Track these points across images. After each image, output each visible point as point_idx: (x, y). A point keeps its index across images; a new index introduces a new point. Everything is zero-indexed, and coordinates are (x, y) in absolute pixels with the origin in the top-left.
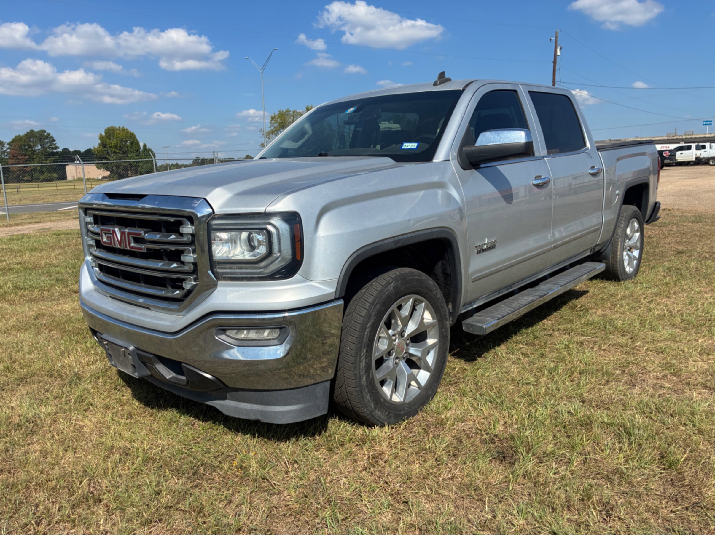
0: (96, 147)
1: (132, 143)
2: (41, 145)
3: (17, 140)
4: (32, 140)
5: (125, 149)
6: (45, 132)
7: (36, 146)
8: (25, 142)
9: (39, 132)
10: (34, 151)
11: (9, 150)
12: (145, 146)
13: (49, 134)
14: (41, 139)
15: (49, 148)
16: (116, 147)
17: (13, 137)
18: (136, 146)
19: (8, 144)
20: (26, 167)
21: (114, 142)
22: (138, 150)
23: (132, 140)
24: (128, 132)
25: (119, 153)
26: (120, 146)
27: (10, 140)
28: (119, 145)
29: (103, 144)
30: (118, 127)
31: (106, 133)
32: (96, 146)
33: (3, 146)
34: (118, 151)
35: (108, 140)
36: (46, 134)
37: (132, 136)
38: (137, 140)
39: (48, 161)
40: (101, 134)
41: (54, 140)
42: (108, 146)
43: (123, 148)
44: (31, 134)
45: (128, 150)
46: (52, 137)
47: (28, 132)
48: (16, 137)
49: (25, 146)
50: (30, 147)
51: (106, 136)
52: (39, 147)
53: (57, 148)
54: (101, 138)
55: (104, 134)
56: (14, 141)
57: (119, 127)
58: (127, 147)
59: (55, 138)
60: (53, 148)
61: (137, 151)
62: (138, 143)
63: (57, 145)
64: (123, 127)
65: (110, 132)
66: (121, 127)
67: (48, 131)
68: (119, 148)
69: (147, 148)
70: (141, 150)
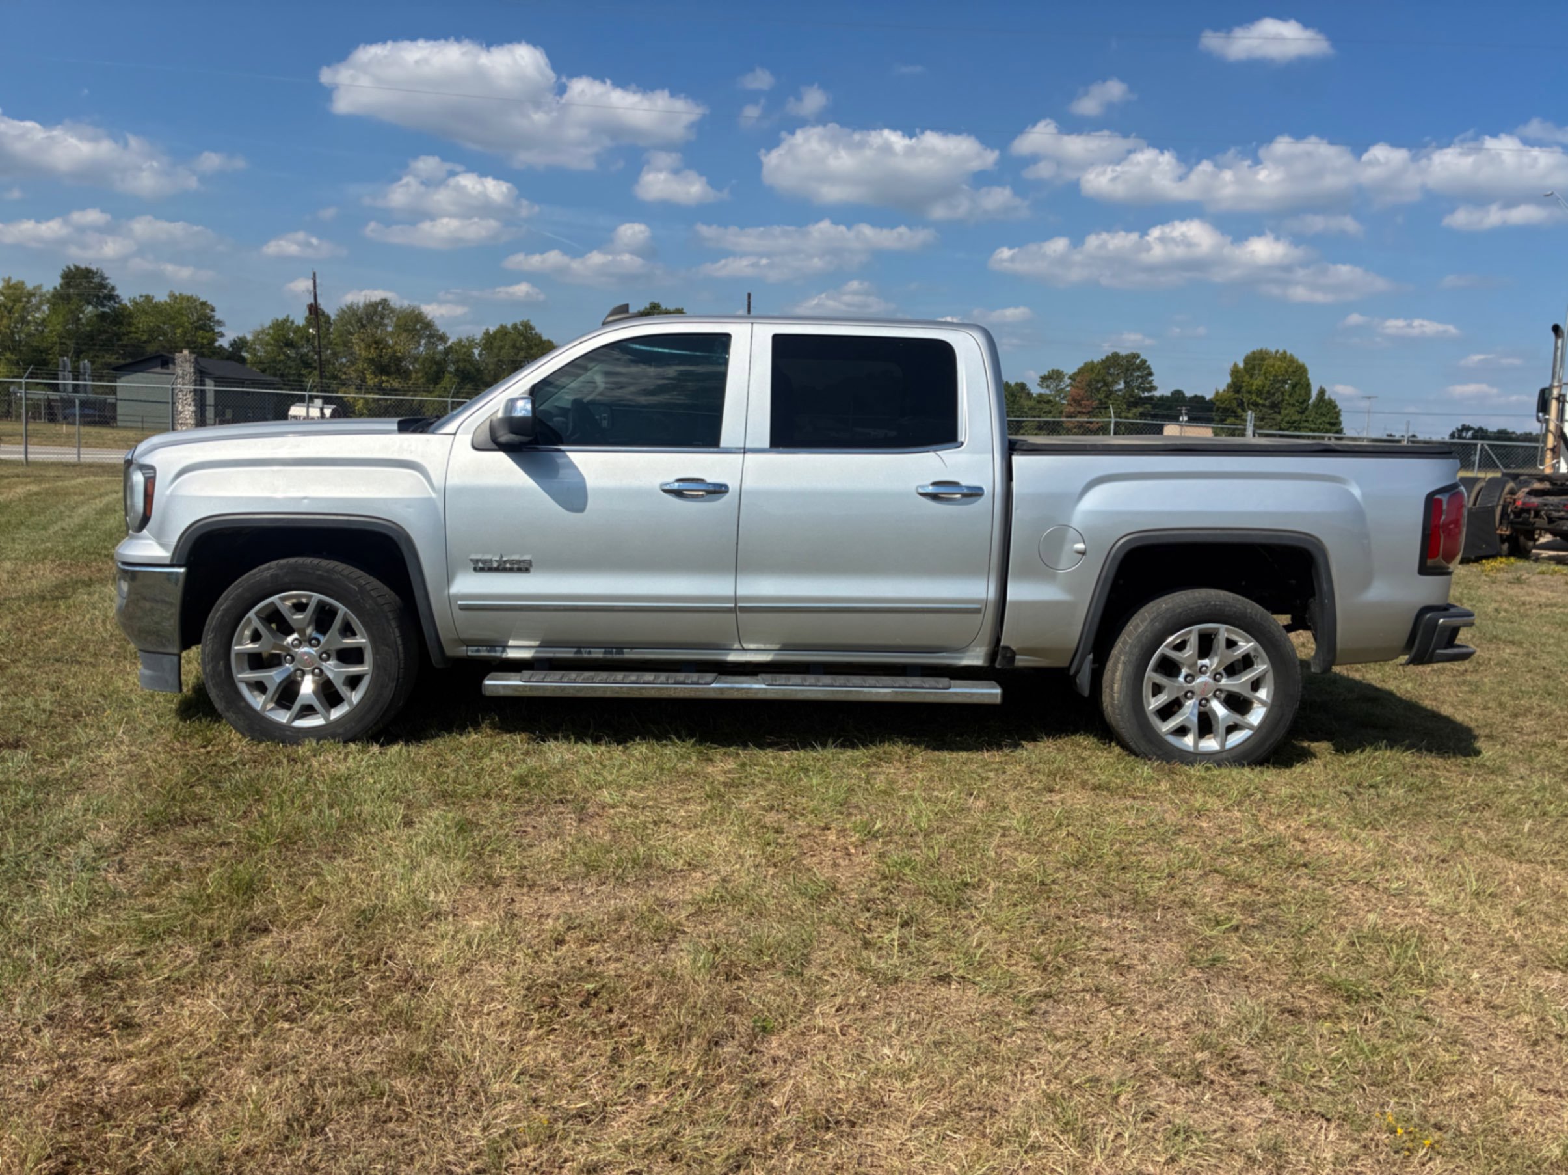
0: (1221, 391)
1: (1294, 386)
2: (1125, 382)
3: (1089, 368)
4: (1112, 370)
5: (1278, 397)
6: (1139, 357)
7: (1117, 382)
8: (1098, 374)
9: (1127, 356)
10: (1111, 393)
11: (1068, 389)
12: (1322, 392)
13: (1144, 362)
14: (1128, 370)
15: (1139, 388)
16: (1259, 393)
17: (1081, 364)
18: (1303, 392)
19: (1070, 378)
20: (1091, 423)
21: (1258, 382)
22: (1305, 401)
23: (1295, 379)
24: (1292, 361)
25: (1263, 405)
26: (1268, 392)
27: (1075, 370)
28: (1266, 389)
29: (1236, 387)
30: (1273, 351)
31: (1246, 362)
32: (1222, 387)
33: (1061, 380)
34: (1261, 402)
35: (1247, 378)
36: (1138, 361)
37: (1301, 370)
38: (1308, 380)
39: (1130, 415)
40: (1236, 365)
41: (1151, 374)
42: (1244, 390)
43: (1274, 394)
44: (1113, 360)
45: (1283, 401)
46: (1149, 367)
47: (1108, 357)
48: (1086, 364)
49: (1098, 382)
50: (1106, 384)
51: (1245, 368)
52: (1121, 385)
53: (1153, 388)
54: (1235, 372)
55: (1241, 365)
56: (1081, 371)
57: (1277, 352)
58: (1283, 394)
59: (1153, 370)
60: (1144, 390)
61: (1302, 403)
62: (1308, 386)
63: (1155, 383)
64: (1285, 352)
65: (1256, 361)
66: (1281, 351)
67: (1143, 357)
68: (1264, 396)
69: (1326, 397)
70: (1311, 402)
